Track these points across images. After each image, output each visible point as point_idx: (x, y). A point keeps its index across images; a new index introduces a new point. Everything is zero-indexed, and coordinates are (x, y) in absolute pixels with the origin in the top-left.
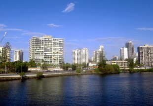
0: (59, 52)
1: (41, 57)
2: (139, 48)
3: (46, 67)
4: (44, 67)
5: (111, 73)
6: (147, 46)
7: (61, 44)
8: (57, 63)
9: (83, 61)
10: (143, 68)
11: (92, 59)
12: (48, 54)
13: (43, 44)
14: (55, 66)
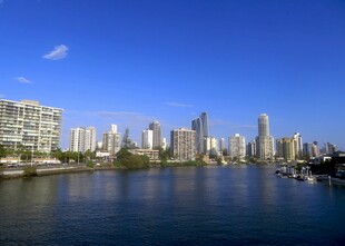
0: (53, 130)
1: (17, 138)
2: (172, 132)
3: (30, 158)
4: (26, 156)
5: (137, 169)
6: (183, 130)
7: (56, 118)
8: (47, 150)
9: (88, 147)
10: (177, 161)
11: (100, 144)
12: (31, 133)
13: (21, 115)
14: (43, 155)
